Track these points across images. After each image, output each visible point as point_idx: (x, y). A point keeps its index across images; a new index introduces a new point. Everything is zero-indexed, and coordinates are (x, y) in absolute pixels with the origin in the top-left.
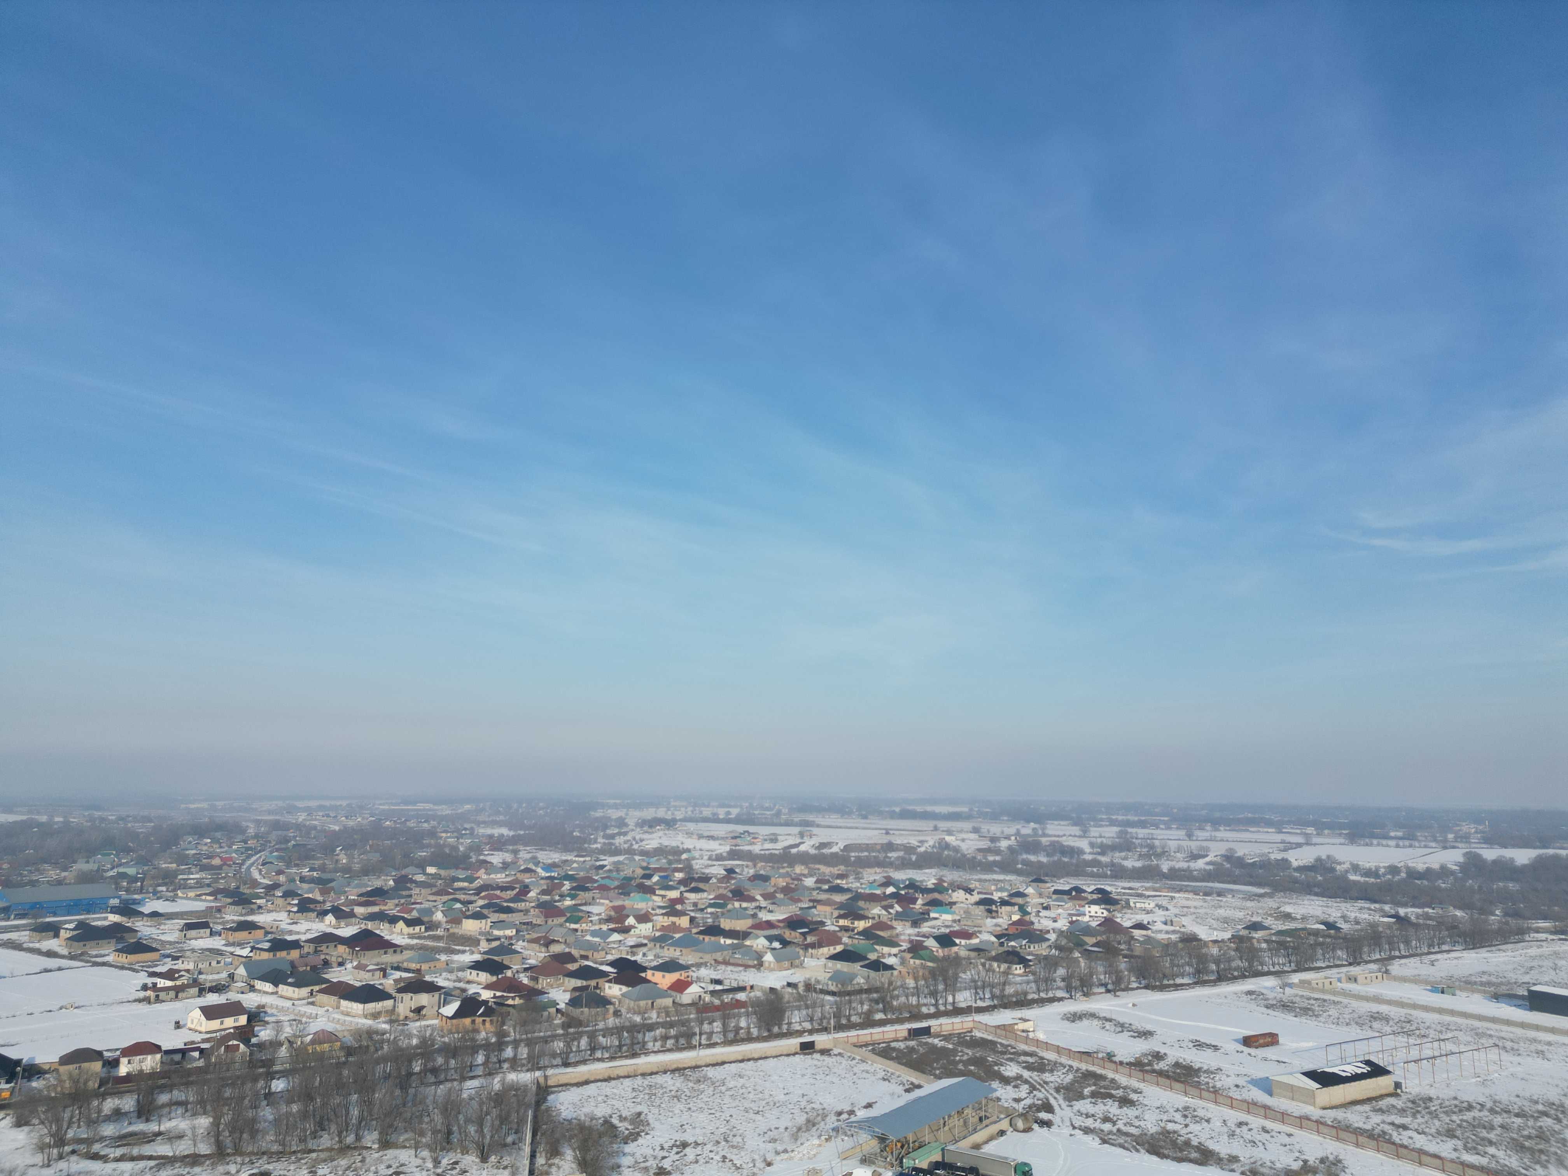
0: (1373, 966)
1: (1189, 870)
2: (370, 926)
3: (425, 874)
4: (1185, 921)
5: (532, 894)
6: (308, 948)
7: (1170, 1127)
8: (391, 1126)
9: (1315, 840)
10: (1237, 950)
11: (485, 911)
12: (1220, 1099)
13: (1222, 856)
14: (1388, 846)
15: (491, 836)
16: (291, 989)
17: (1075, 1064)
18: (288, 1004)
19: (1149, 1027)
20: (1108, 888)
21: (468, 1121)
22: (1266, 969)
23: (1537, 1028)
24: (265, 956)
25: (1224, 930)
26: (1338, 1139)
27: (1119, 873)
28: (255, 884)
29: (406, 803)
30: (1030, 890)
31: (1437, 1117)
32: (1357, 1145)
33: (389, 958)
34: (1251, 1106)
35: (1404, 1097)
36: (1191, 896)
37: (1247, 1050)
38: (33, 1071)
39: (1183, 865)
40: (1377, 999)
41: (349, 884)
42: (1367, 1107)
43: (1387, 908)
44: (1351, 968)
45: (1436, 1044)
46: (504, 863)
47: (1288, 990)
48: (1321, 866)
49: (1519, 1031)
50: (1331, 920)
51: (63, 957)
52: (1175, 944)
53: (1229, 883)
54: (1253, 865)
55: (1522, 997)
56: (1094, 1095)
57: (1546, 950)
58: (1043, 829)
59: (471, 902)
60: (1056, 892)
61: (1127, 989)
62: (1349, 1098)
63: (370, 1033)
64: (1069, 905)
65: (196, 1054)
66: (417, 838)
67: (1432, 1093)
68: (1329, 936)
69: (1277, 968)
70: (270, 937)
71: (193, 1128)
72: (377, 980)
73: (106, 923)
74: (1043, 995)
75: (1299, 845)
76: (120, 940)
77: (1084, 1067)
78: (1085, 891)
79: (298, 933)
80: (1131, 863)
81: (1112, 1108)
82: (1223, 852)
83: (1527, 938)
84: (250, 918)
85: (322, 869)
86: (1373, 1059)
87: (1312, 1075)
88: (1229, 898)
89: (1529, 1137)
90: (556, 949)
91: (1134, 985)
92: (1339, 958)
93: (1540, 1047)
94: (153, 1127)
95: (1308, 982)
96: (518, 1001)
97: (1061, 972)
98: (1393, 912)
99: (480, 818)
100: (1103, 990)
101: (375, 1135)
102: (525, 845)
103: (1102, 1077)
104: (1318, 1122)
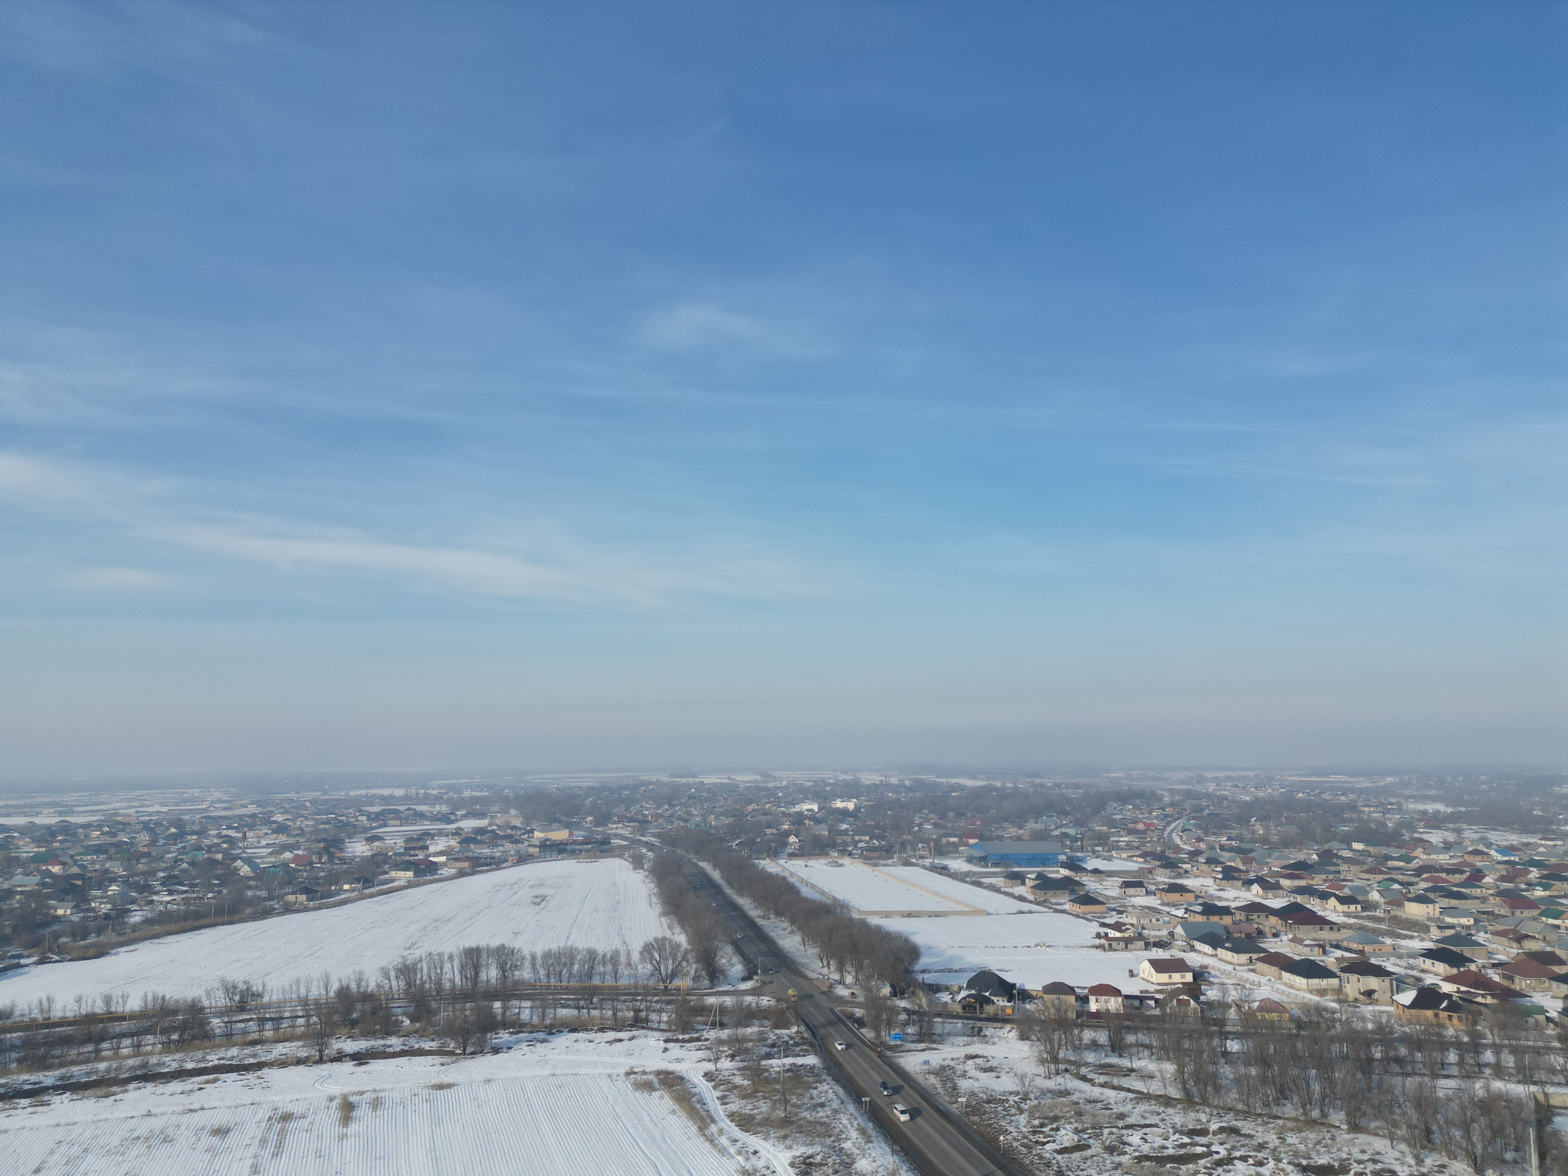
2: (1299, 899)
3: (1352, 850)
5: (1487, 880)
6: (1240, 916)
8: (1358, 1109)
11: (1431, 895)
15: (1424, 813)
16: (1230, 954)
18: (1230, 968)
21: (1449, 1123)
24: (1200, 918)
28: (1178, 849)
29: (1316, 774)
33: (1325, 935)
38: (1025, 996)
41: (1270, 856)
46: (1445, 843)
51: (1031, 902)
59: (1412, 884)
63: (1319, 1010)
65: (1152, 1003)
66: (1337, 812)
70: (1200, 901)
71: (1161, 1071)
72: (1316, 956)
73: (1059, 876)
76: (1072, 892)
79: (1227, 900)
84: (1179, 881)
85: (1240, 838)
90: (1532, 946)
94: (1125, 1063)
96: (1489, 1000)
99: (1407, 792)
101: (1342, 1115)
102: (1470, 823)
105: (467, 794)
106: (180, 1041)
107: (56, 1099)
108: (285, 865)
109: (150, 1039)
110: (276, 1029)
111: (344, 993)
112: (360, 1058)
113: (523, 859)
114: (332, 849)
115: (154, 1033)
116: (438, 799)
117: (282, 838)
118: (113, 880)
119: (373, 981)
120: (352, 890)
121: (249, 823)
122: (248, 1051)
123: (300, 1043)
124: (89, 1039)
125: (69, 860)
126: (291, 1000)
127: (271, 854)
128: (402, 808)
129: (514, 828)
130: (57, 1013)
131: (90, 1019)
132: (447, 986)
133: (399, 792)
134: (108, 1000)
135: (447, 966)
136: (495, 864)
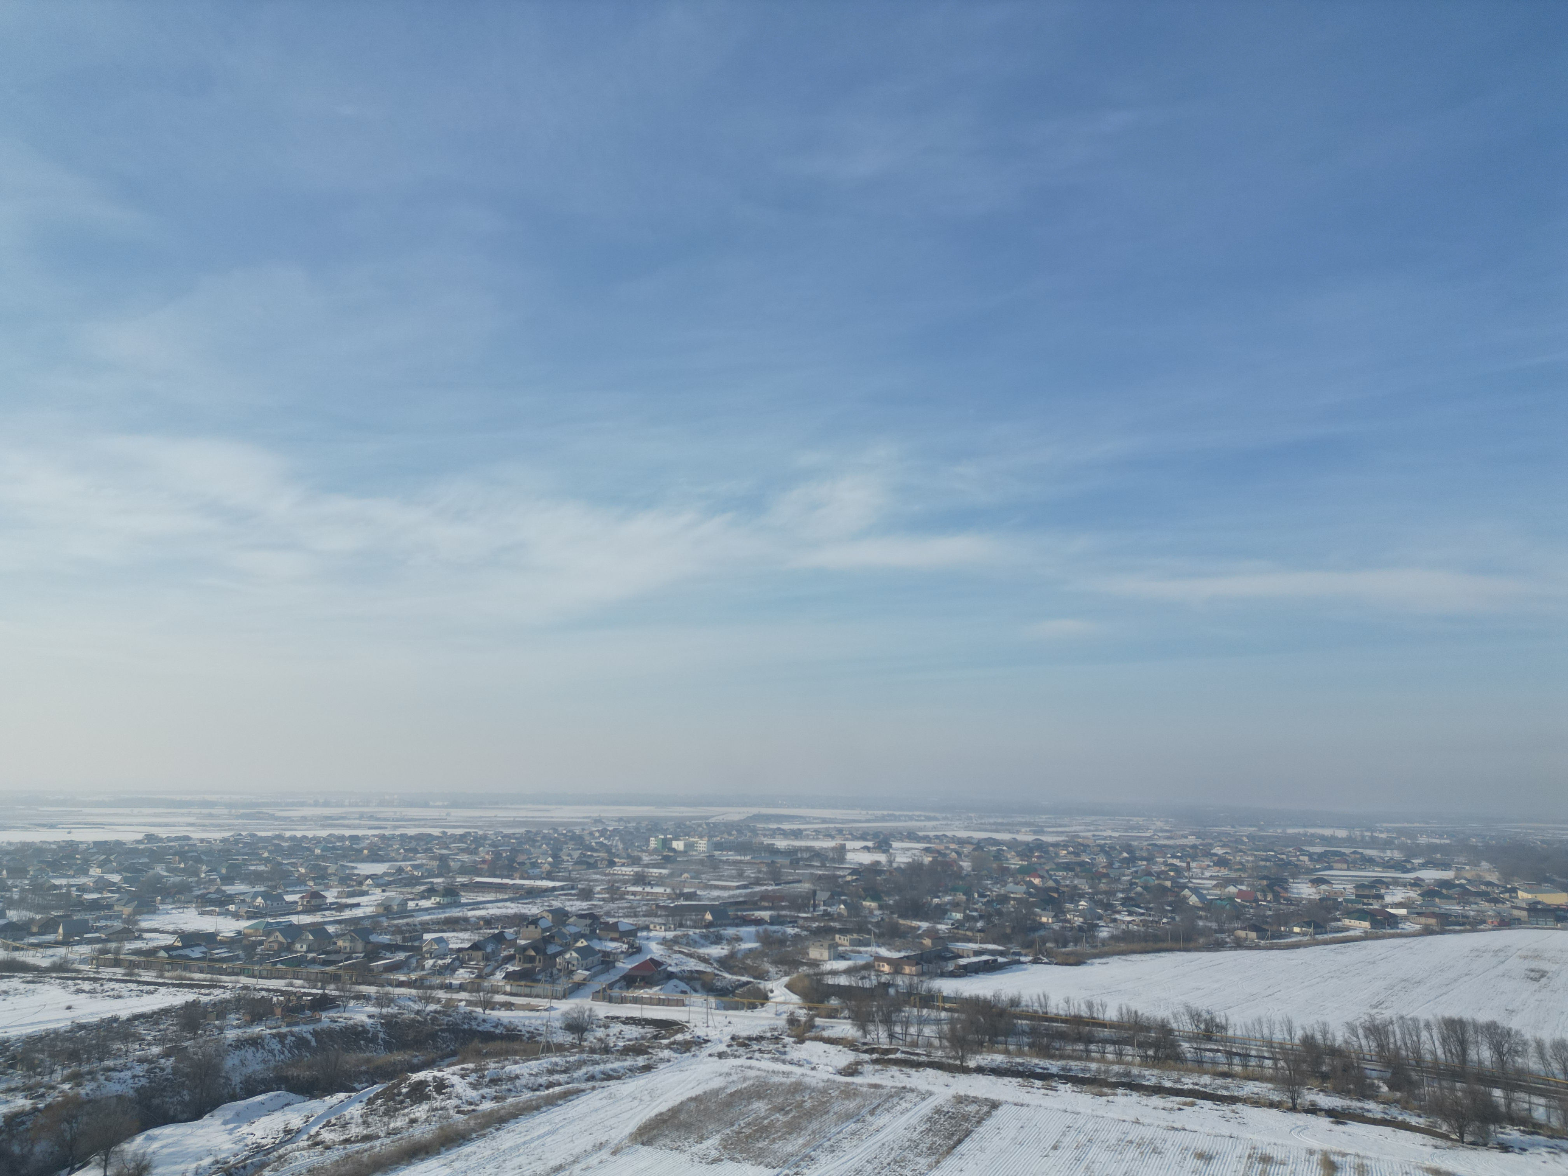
105: (1423, 840)
106: (1155, 1058)
107: (1061, 1087)
108: (1231, 899)
109: (1128, 1050)
110: (1245, 1066)
111: (1308, 1042)
112: (1338, 1116)
113: (1506, 923)
114: (1276, 888)
115: (1132, 1045)
116: (1387, 844)
117: (1224, 872)
118: (1082, 896)
119: (1339, 1037)
120: (1304, 934)
121: (1192, 854)
122: (1220, 1082)
123: (1270, 1086)
124: (1079, 1039)
125: (1045, 874)
126: (1255, 1039)
127: (1215, 886)
128: (1347, 851)
129: (1489, 884)
130: (1052, 1010)
131: (1077, 1020)
132: (1428, 1057)
133: (1342, 833)
134: (1090, 1005)
135: (1425, 1035)
136: (1472, 925)
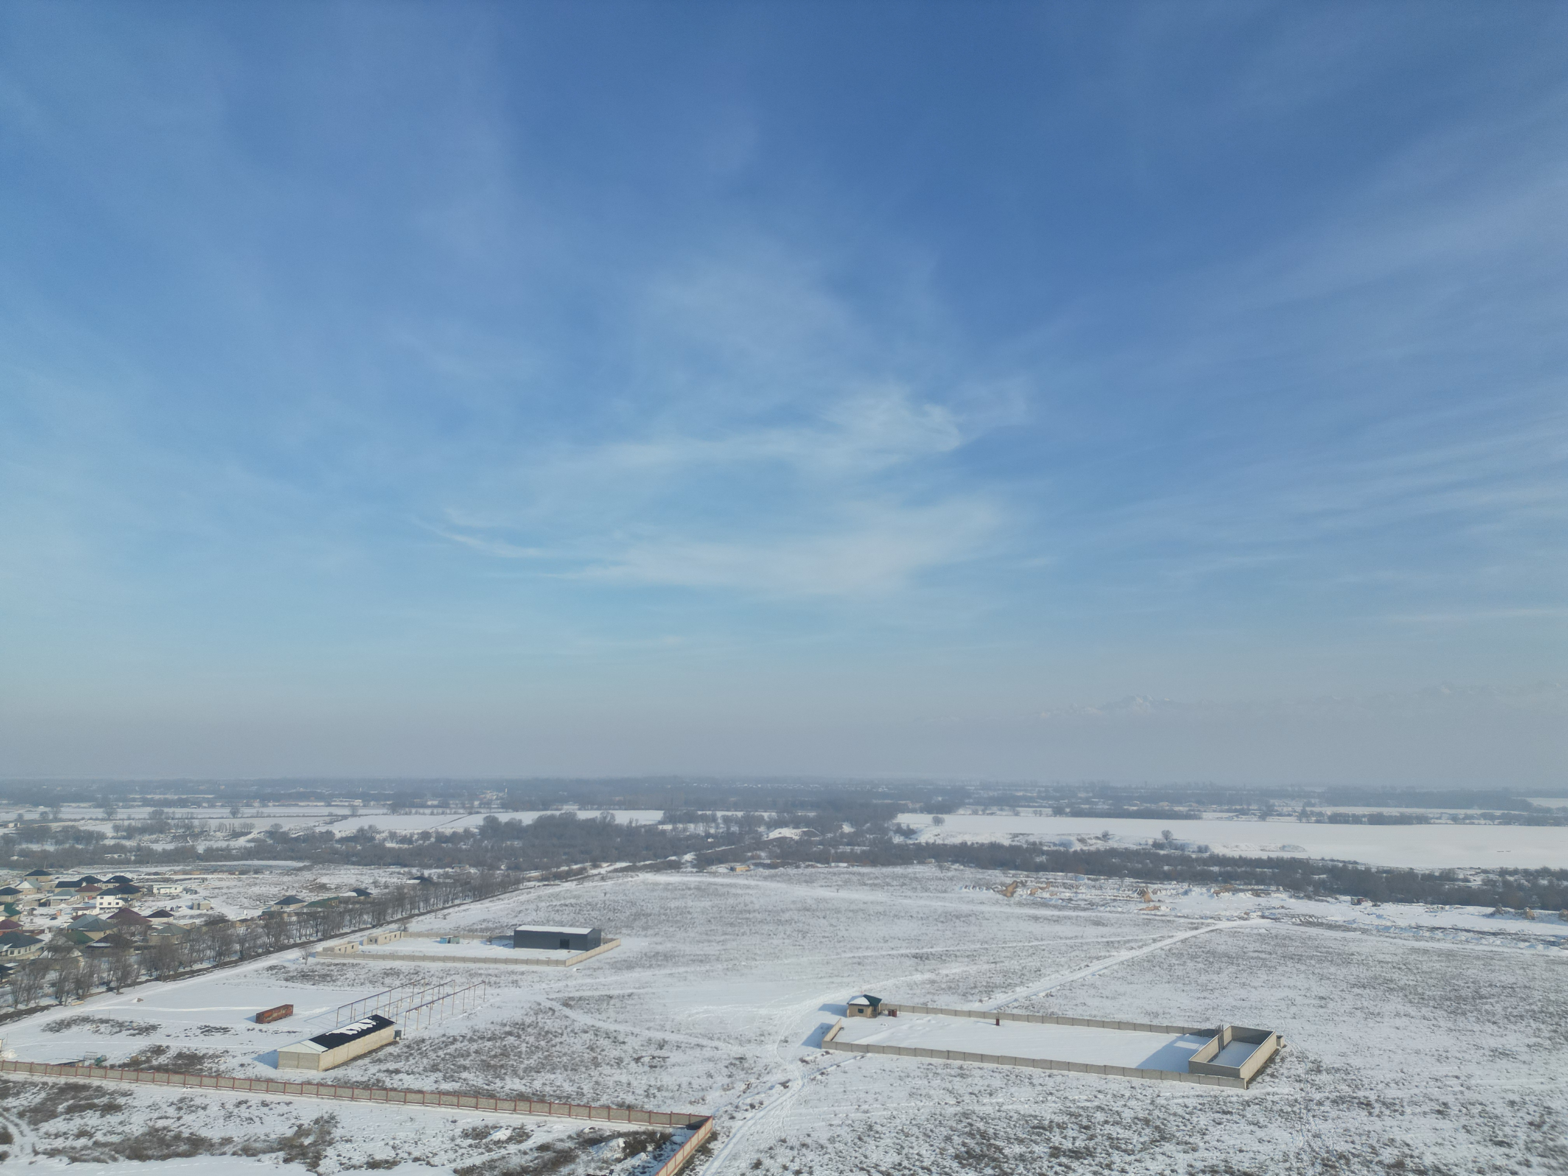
0: (394, 926)
1: (228, 849)
4: (213, 903)
7: (160, 1124)
9: (361, 812)
10: (265, 926)
12: (222, 1082)
13: (266, 832)
14: (424, 814)
17: (50, 1080)
19: (153, 1021)
20: (129, 876)
22: (292, 941)
23: (516, 961)
25: (255, 908)
26: (335, 1096)
27: (145, 857)
30: (26, 885)
31: (426, 1056)
32: (353, 1098)
34: (253, 1083)
35: (401, 1043)
36: (224, 876)
37: (258, 1026)
39: (223, 844)
40: (393, 957)
42: (367, 1060)
43: (414, 871)
44: (374, 930)
45: (436, 990)
47: (311, 960)
48: (363, 836)
49: (502, 967)
50: (363, 886)
52: (199, 928)
53: (269, 859)
54: (297, 839)
55: (509, 938)
56: (70, 1110)
57: (533, 895)
58: (56, 813)
60: (61, 885)
61: (135, 984)
62: (351, 1055)
64: (77, 897)
67: (426, 1035)
68: (358, 902)
69: (304, 939)
74: (21, 1007)
75: (345, 817)
77: (62, 1080)
78: (99, 881)
80: (162, 845)
81: (92, 1119)
82: (268, 828)
83: (521, 887)
86: (380, 1013)
87: (321, 1040)
88: (266, 875)
89: (495, 1056)
91: (144, 978)
92: (365, 922)
93: (515, 978)
95: (332, 949)
97: (52, 976)
98: (419, 874)
100: (104, 989)
103: (85, 1088)
104: (319, 1084)
